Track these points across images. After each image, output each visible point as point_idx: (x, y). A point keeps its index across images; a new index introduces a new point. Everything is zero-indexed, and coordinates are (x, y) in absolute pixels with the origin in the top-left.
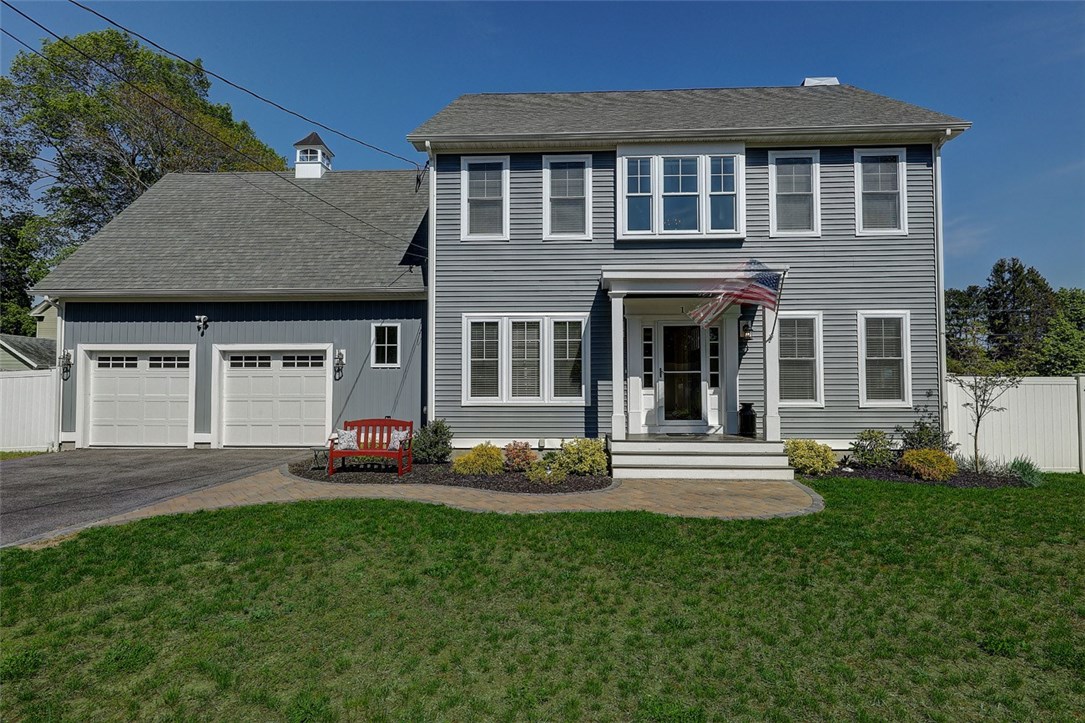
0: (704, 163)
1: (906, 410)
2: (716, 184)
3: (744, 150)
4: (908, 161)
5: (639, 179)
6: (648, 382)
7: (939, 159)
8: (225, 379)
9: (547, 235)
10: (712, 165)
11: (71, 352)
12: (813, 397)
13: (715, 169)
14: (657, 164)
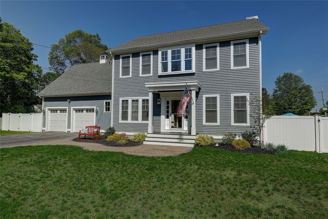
0: (183, 51)
1: (248, 127)
2: (186, 57)
3: (195, 46)
4: (250, 43)
5: (165, 57)
6: (167, 117)
7: (260, 41)
8: (74, 116)
9: (141, 75)
10: (185, 51)
11: (45, 109)
12: (216, 122)
13: (186, 52)
14: (169, 52)
